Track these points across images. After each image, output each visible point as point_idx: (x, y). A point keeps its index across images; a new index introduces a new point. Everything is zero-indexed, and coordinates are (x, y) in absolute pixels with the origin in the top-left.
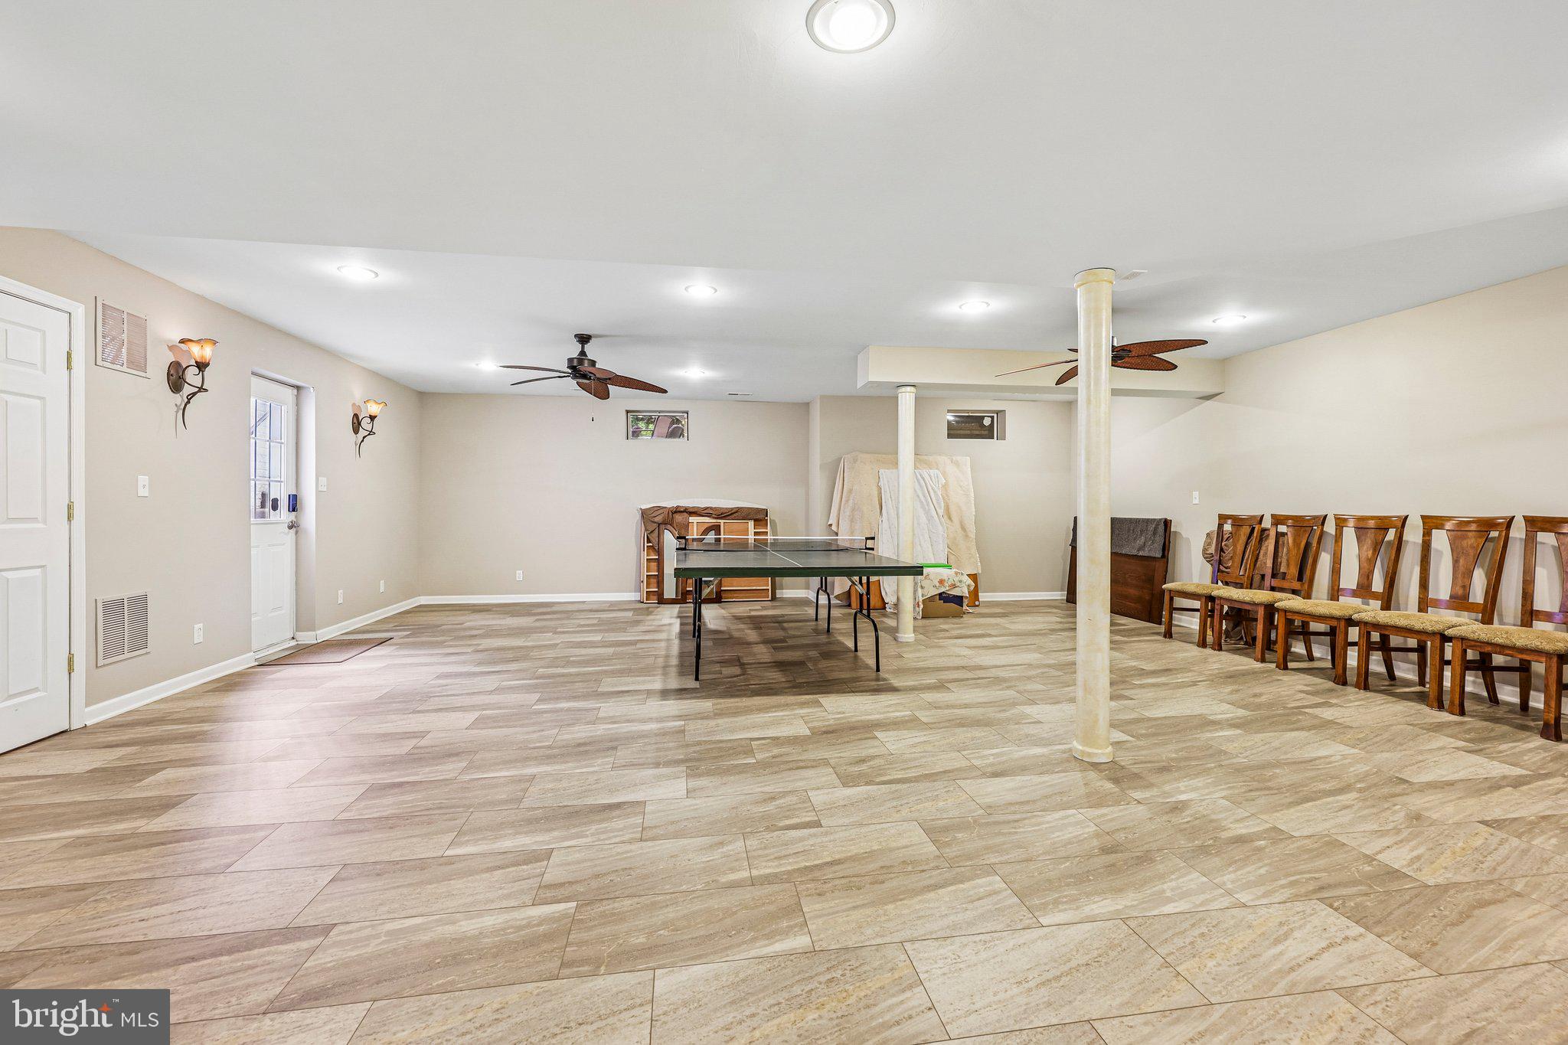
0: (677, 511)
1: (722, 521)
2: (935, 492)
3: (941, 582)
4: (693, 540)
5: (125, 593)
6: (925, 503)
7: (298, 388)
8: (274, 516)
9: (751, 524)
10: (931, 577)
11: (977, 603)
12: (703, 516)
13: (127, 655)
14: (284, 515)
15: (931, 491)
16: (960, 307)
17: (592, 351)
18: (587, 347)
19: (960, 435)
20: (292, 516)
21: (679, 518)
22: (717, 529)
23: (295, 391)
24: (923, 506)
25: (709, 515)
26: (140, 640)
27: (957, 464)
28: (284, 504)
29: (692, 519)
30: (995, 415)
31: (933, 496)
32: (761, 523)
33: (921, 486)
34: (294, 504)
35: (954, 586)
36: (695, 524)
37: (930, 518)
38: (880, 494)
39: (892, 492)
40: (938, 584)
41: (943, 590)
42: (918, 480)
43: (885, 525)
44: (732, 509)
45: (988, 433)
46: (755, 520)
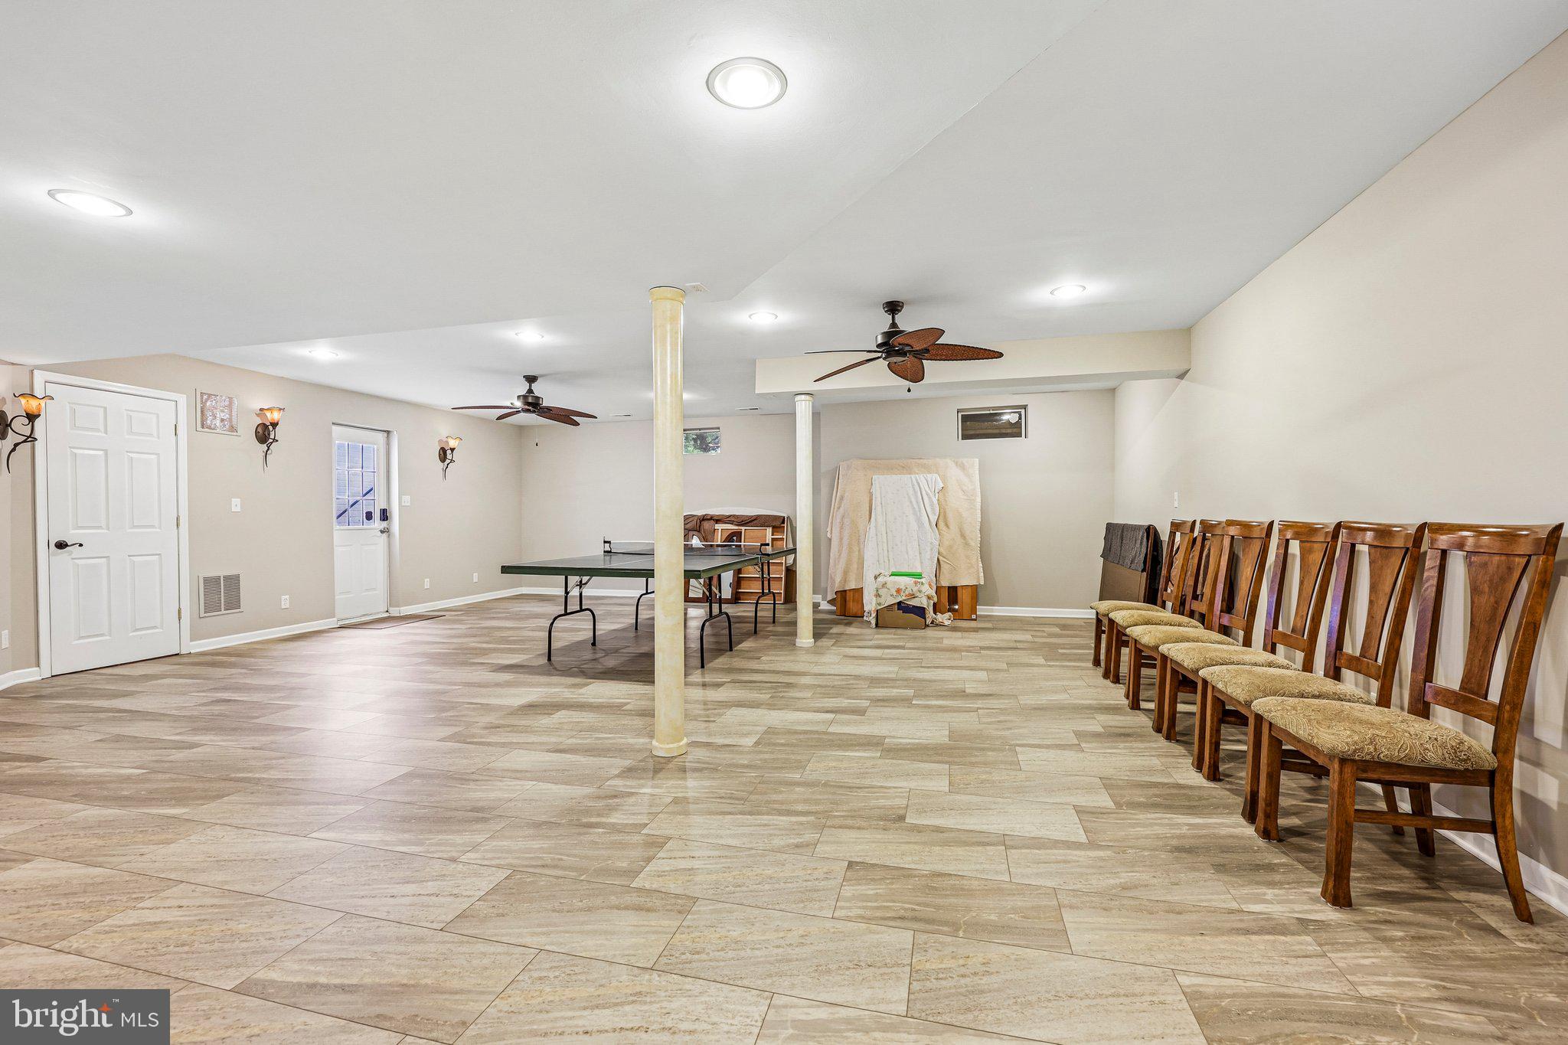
0: (704, 519)
1: (743, 528)
2: (930, 498)
3: (898, 591)
4: (718, 546)
5: (222, 572)
6: (917, 509)
7: (388, 432)
8: (368, 525)
9: (769, 530)
10: (888, 585)
11: (974, 617)
12: (726, 523)
13: (223, 612)
14: (377, 524)
15: (925, 497)
16: (750, 316)
17: (538, 389)
18: (534, 386)
19: (993, 434)
20: (384, 524)
21: (706, 525)
22: (738, 534)
23: (386, 435)
24: (915, 513)
25: (731, 522)
26: (234, 603)
27: (963, 467)
28: (377, 515)
29: (717, 526)
30: (1023, 411)
31: (927, 506)
32: (778, 530)
33: (915, 492)
34: (385, 515)
35: (913, 596)
36: (720, 531)
37: (920, 525)
38: (871, 501)
39: (883, 499)
40: (895, 594)
41: (899, 599)
42: (913, 485)
43: (872, 532)
44: (752, 516)
45: (1014, 430)
46: (774, 527)
